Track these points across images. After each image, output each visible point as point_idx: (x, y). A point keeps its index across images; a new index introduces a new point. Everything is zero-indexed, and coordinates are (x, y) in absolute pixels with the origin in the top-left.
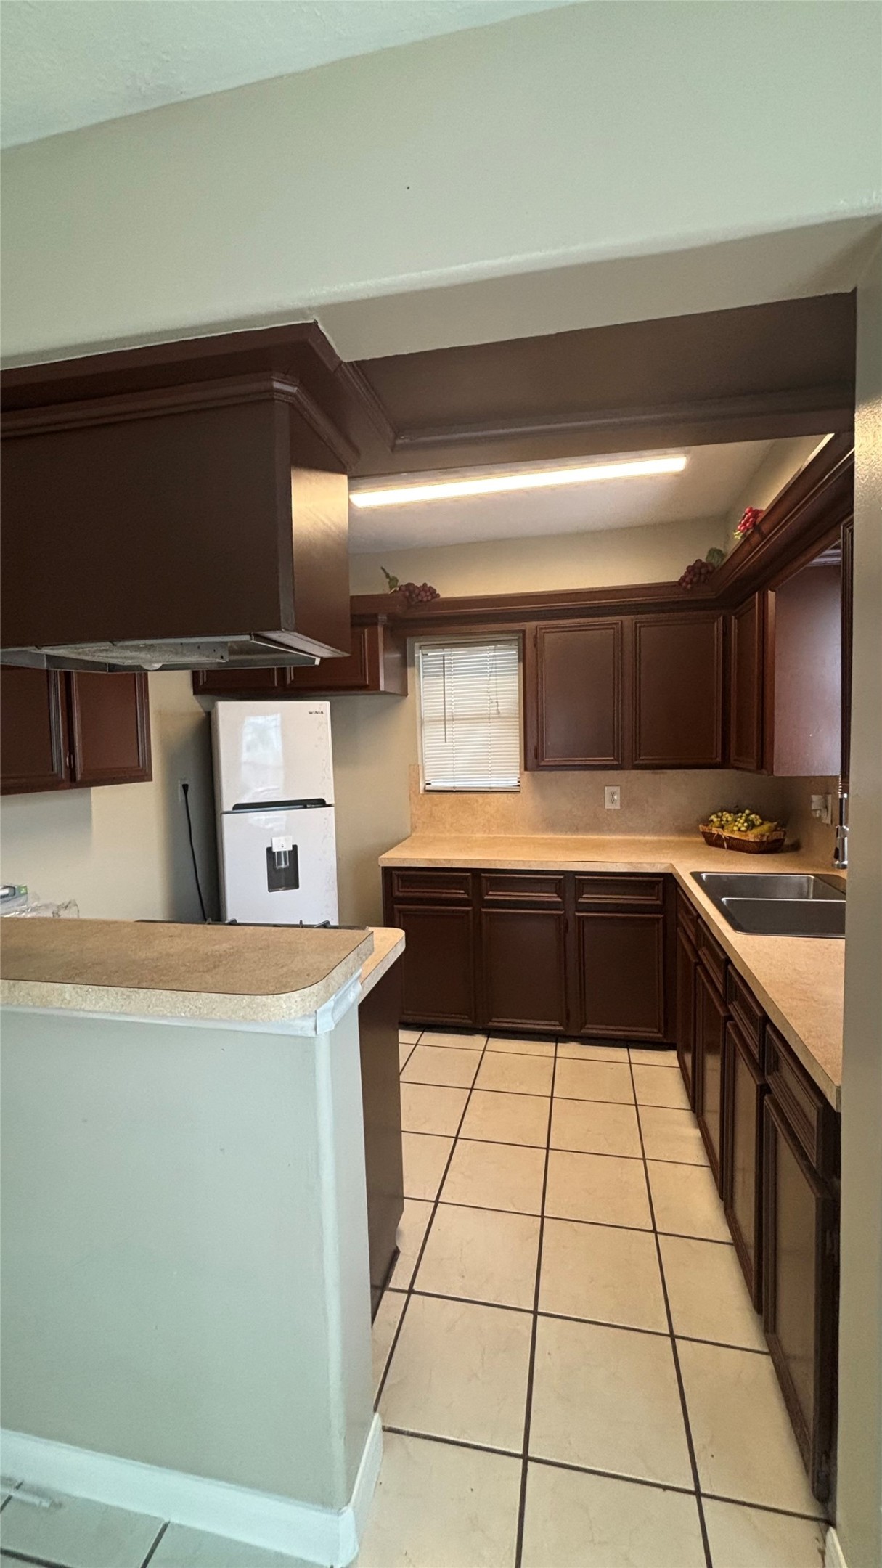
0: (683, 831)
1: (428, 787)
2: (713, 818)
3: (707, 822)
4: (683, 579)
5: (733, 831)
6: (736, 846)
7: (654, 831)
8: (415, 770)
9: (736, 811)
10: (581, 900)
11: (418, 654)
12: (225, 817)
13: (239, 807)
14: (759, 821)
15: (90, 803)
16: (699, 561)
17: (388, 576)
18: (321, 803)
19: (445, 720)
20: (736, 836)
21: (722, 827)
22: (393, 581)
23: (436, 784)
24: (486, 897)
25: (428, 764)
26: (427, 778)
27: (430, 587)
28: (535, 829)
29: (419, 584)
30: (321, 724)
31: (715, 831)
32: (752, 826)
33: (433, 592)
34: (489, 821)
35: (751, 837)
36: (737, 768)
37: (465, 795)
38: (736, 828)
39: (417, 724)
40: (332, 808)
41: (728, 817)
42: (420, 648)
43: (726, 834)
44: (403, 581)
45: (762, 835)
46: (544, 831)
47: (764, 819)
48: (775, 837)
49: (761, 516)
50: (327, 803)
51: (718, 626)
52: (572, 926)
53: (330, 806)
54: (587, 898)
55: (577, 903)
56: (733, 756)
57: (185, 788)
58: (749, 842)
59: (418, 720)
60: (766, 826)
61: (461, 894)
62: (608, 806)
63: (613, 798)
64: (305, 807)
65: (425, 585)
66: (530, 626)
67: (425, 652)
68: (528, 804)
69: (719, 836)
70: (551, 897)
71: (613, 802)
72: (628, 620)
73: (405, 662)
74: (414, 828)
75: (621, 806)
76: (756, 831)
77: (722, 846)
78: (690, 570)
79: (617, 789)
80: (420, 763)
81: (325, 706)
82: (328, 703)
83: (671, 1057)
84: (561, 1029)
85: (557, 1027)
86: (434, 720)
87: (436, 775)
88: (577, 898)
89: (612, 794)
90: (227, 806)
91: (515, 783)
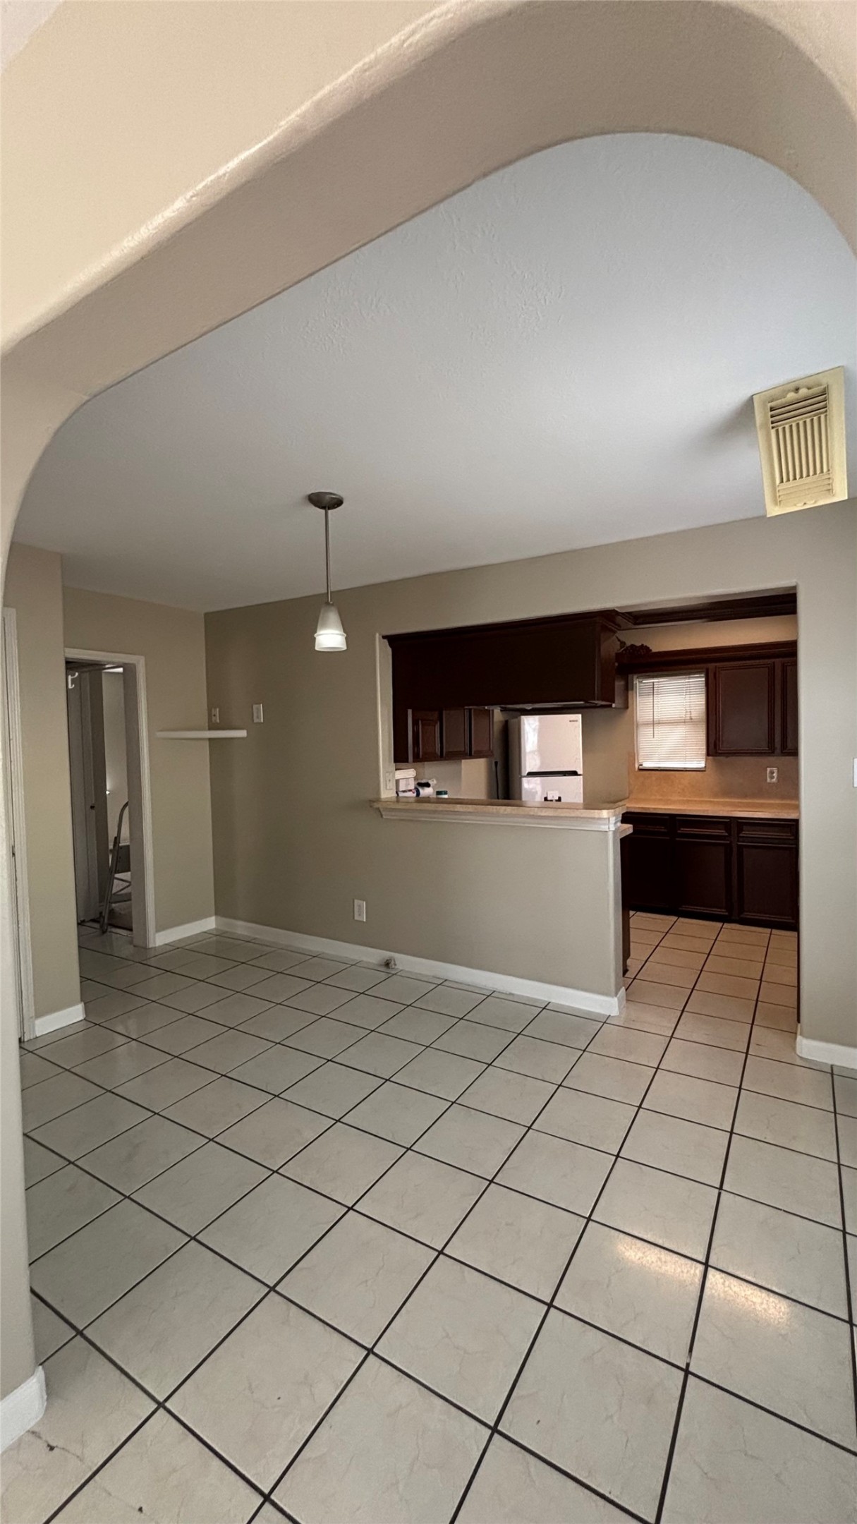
1: (641, 767)
8: (632, 755)
10: (741, 835)
11: (636, 682)
12: (524, 780)
13: (532, 774)
15: (461, 768)
17: (619, 640)
18: (574, 773)
19: (653, 723)
22: (623, 644)
23: (647, 765)
24: (679, 831)
25: (642, 753)
26: (640, 761)
27: (646, 646)
28: (716, 795)
29: (638, 644)
30: (576, 727)
33: (647, 649)
34: (683, 790)
37: (667, 773)
39: (633, 726)
40: (582, 777)
42: (637, 678)
44: (628, 644)
46: (719, 797)
50: (579, 773)
52: (735, 849)
53: (580, 775)
54: (744, 833)
55: (739, 837)
57: (496, 763)
59: (635, 723)
61: (663, 830)
62: (768, 780)
63: (773, 775)
64: (565, 776)
65: (642, 645)
66: (711, 666)
67: (640, 680)
68: (712, 779)
70: (723, 832)
71: (772, 777)
72: (778, 661)
73: (628, 688)
74: (631, 792)
75: (777, 780)
79: (776, 769)
80: (636, 751)
81: (579, 717)
82: (580, 716)
84: (727, 914)
85: (724, 912)
86: (647, 724)
87: (648, 758)
88: (738, 833)
89: (772, 773)
90: (525, 773)
91: (702, 765)
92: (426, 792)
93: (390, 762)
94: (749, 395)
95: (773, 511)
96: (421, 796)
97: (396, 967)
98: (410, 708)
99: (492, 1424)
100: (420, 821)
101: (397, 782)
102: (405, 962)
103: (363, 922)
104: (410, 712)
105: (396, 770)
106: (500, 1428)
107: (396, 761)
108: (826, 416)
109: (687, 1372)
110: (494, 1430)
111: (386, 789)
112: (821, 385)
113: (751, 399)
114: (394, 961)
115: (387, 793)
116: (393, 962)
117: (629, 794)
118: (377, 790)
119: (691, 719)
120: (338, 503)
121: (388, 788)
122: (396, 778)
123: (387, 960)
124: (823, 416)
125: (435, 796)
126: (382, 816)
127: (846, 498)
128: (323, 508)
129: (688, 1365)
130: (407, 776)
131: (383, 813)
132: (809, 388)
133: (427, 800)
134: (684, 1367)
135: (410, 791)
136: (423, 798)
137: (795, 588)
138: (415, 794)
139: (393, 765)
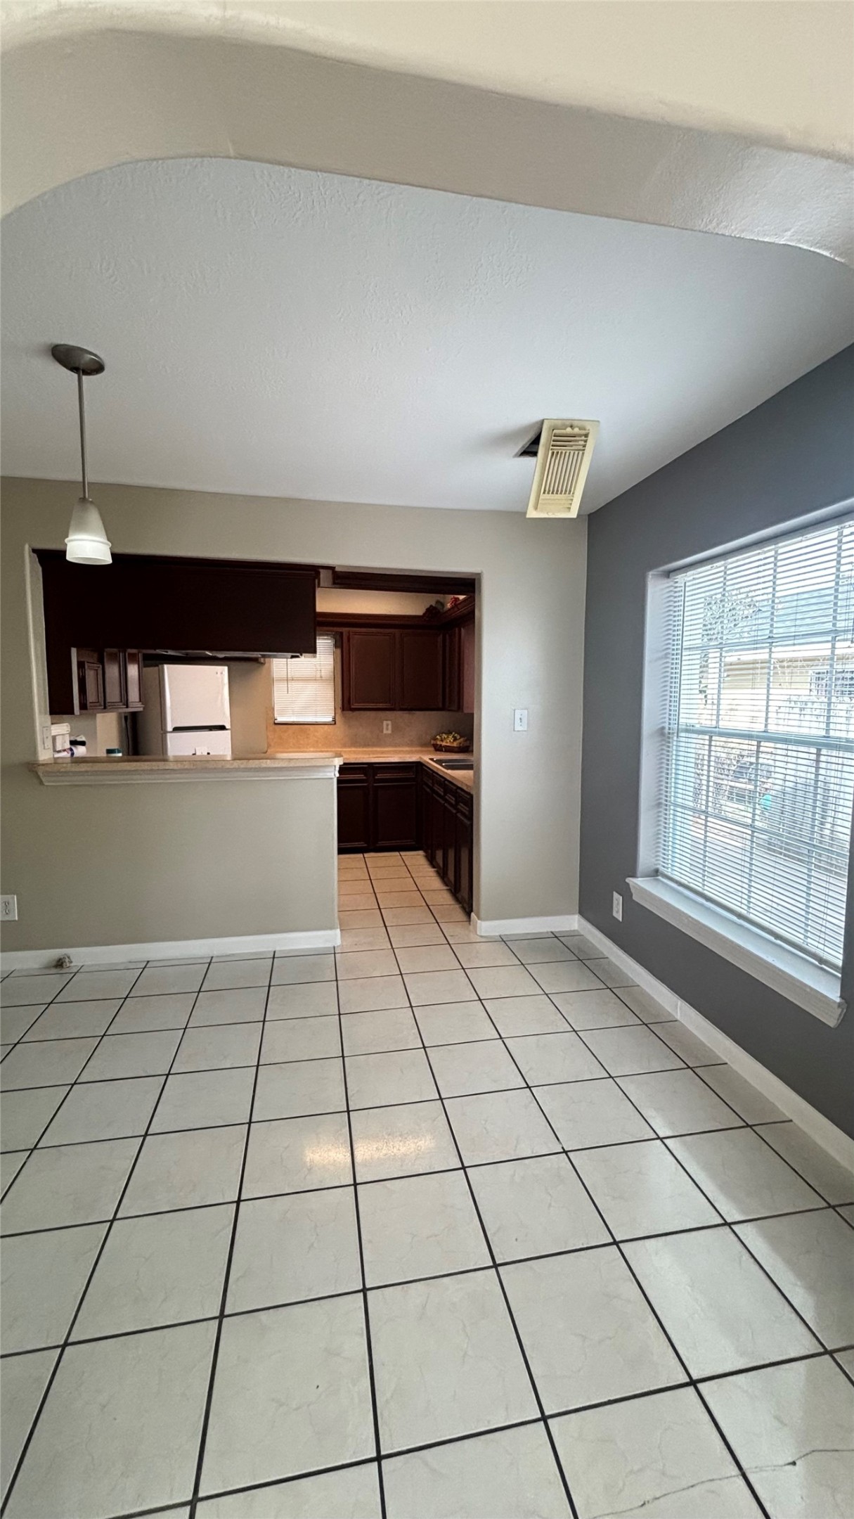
0: (424, 745)
1: (276, 722)
2: (438, 737)
3: (435, 739)
4: (424, 614)
5: (447, 743)
6: (449, 750)
7: (408, 745)
8: (269, 710)
9: (449, 733)
10: (376, 777)
12: (168, 735)
13: (176, 729)
14: (458, 737)
16: (431, 606)
18: (222, 728)
19: (287, 680)
20: (448, 744)
21: (442, 741)
23: (280, 719)
25: (277, 708)
26: (276, 716)
28: (346, 745)
30: (223, 680)
31: (439, 743)
32: (455, 739)
34: (317, 742)
35: (455, 744)
36: (449, 710)
37: (301, 726)
38: (449, 741)
39: (270, 682)
40: (229, 731)
41: (444, 736)
43: (444, 744)
45: (460, 743)
46: (350, 747)
47: (461, 737)
48: (465, 745)
49: (459, 602)
50: (227, 727)
51: (440, 639)
52: (372, 790)
53: (227, 729)
54: (379, 776)
55: (375, 779)
56: (447, 704)
58: (454, 747)
59: (272, 679)
60: (462, 739)
62: (385, 732)
63: (387, 727)
64: (214, 730)
66: (345, 630)
68: (340, 730)
69: (441, 745)
70: (362, 776)
71: (387, 729)
72: (397, 631)
74: (269, 746)
75: (392, 731)
76: (458, 742)
77: (442, 751)
78: (428, 610)
79: (389, 722)
80: (272, 706)
82: (226, 668)
83: (421, 853)
84: (365, 845)
85: (362, 844)
86: (280, 680)
87: (282, 713)
88: (374, 777)
89: (387, 725)
90: (170, 728)
91: (329, 719)
92: (80, 751)
93: (46, 714)
94: (541, 418)
95: (532, 514)
96: (75, 756)
97: (72, 965)
98: (74, 647)
99: (491, 1264)
100: (103, 785)
101: (54, 738)
102: (81, 956)
103: (15, 921)
104: (74, 651)
105: (52, 724)
106: (498, 1262)
107: (51, 713)
108: (583, 454)
109: (565, 1152)
110: (496, 1266)
111: (44, 748)
112: (585, 429)
113: (542, 422)
114: (69, 957)
115: (44, 755)
116: (67, 960)
117: (268, 747)
118: (35, 752)
119: (321, 677)
120: (97, 368)
121: (46, 747)
122: (53, 734)
123: (60, 959)
124: (581, 452)
125: (105, 755)
126: (41, 783)
127: (575, 516)
128: (74, 369)
129: (563, 1148)
130: (62, 730)
131: (43, 779)
132: (580, 429)
133: (83, 760)
134: (562, 1150)
135: (64, 750)
136: (77, 758)
137: (479, 575)
138: (69, 755)
139: (48, 718)
